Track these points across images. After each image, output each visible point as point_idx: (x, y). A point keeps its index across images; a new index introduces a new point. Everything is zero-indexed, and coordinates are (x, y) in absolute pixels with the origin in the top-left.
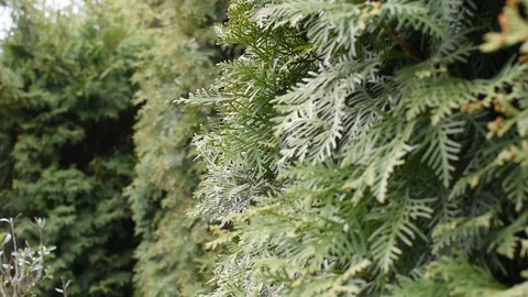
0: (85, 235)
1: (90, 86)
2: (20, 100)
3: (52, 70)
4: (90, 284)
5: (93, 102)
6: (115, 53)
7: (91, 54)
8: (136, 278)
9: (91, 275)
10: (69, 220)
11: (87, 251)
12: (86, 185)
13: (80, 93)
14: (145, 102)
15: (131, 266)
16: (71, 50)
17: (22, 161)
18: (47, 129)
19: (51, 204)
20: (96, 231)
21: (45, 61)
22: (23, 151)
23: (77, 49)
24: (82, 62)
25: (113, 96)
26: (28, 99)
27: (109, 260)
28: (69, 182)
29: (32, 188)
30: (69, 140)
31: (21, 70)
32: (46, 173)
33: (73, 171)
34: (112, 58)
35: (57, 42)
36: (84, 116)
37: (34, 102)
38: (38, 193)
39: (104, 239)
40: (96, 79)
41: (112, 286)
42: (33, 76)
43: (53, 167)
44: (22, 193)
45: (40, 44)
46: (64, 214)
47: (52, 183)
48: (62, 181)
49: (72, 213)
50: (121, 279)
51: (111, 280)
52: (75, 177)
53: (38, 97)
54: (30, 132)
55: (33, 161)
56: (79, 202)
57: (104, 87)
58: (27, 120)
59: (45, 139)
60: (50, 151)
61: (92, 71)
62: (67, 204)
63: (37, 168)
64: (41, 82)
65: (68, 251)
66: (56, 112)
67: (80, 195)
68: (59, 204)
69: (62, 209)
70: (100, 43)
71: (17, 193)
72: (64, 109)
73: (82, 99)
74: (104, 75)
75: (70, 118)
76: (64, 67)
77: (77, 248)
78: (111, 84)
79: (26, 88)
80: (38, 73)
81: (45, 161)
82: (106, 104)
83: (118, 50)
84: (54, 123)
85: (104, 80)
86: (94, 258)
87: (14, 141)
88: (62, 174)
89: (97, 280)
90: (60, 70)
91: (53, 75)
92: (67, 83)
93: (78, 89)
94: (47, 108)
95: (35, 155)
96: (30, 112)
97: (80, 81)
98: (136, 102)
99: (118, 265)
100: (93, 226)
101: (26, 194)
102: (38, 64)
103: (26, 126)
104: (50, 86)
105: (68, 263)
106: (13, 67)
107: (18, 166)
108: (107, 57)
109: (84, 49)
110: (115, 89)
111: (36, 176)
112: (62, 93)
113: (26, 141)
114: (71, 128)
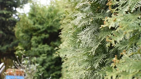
0: (49, 61)
1: (50, 24)
2: (33, 28)
3: (41, 20)
4: (51, 74)
5: (51, 28)
6: (57, 15)
7: (50, 16)
8: (62, 72)
9: (51, 71)
10: (45, 58)
11: (50, 66)
12: (50, 49)
13: (48, 26)
14: (63, 28)
15: (60, 69)
16: (45, 15)
17: (33, 43)
18: (40, 35)
19: (41, 54)
20: (52, 60)
21: (39, 17)
22: (33, 40)
23: (47, 14)
24: (48, 18)
25: (56, 26)
26: (35, 27)
27: (55, 68)
28: (45, 48)
29: (36, 49)
30: (45, 38)
31: (33, 20)
32: (39, 46)
33: (46, 45)
34: (56, 16)
35: (41, 12)
36: (49, 31)
37: (36, 28)
38: (37, 51)
39: (54, 62)
40: (52, 22)
41: (56, 74)
42: (36, 21)
43: (41, 44)
44: (33, 51)
45: (37, 13)
46: (44, 56)
47: (41, 48)
48: (43, 48)
49: (46, 56)
50: (58, 73)
51: (56, 73)
52: (47, 47)
53: (37, 27)
54: (35, 35)
55: (36, 43)
56: (48, 53)
57: (54, 24)
58: (34, 32)
59: (39, 37)
60: (40, 40)
61: (51, 20)
62: (45, 53)
63: (37, 44)
64: (38, 23)
65: (45, 65)
66: (42, 30)
67: (48, 51)
68: (43, 53)
69: (43, 55)
70: (53, 13)
71: (32, 51)
72: (44, 29)
73: (48, 27)
74: (54, 21)
75: (45, 32)
76: (44, 19)
77: (47, 65)
78: (55, 23)
79: (34, 24)
80: (37, 21)
81: (39, 43)
82: (55, 28)
83: (57, 14)
84: (41, 33)
85: (54, 22)
86: (52, 67)
87: (31, 38)
88: (43, 46)
89: (52, 73)
90: (42, 19)
91: (41, 21)
92: (44, 23)
93: (47, 24)
94: (39, 29)
95: (37, 41)
96: (35, 30)
97: (48, 22)
98: (61, 28)
99: (58, 69)
100: (51, 59)
101: (34, 51)
102: (37, 18)
103: (34, 34)
104: (40, 24)
105: (45, 68)
106: (31, 19)
107: (32, 44)
108: (55, 16)
109: (49, 14)
110: (56, 24)
111: (37, 47)
112: (43, 25)
113: (34, 38)
114: (46, 34)
